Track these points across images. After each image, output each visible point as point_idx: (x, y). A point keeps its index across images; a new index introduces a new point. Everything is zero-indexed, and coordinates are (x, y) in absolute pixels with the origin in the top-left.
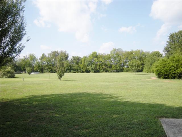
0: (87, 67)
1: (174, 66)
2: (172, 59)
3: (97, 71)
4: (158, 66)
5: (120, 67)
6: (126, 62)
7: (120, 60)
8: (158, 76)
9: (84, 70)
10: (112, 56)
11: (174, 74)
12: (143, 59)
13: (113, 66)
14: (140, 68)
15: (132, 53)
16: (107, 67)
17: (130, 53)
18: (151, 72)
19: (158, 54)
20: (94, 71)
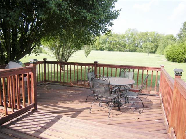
0: (101, 45)
1: (182, 52)
2: (181, 46)
3: (111, 50)
4: (169, 51)
5: (133, 47)
6: (140, 43)
7: (134, 41)
8: (168, 59)
9: (98, 48)
10: (127, 36)
11: (181, 58)
12: (157, 40)
13: (127, 46)
14: (153, 51)
15: (147, 34)
16: (121, 47)
17: (145, 34)
18: (163, 55)
19: (172, 37)
20: (108, 49)
